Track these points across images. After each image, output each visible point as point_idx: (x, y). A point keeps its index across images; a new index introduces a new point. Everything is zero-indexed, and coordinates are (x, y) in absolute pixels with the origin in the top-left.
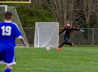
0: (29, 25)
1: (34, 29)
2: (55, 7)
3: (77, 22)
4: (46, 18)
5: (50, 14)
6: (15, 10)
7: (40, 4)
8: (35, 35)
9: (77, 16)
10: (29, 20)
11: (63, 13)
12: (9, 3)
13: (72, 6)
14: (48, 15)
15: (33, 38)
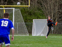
0: (29, 21)
1: (32, 24)
2: (46, 9)
3: (60, 19)
4: (40, 17)
5: (42, 14)
6: (20, 11)
7: (36, 7)
8: (33, 28)
9: (60, 15)
10: (28, 18)
11: (51, 13)
12: (16, 7)
13: (57, 8)
14: (41, 14)
15: (32, 30)
